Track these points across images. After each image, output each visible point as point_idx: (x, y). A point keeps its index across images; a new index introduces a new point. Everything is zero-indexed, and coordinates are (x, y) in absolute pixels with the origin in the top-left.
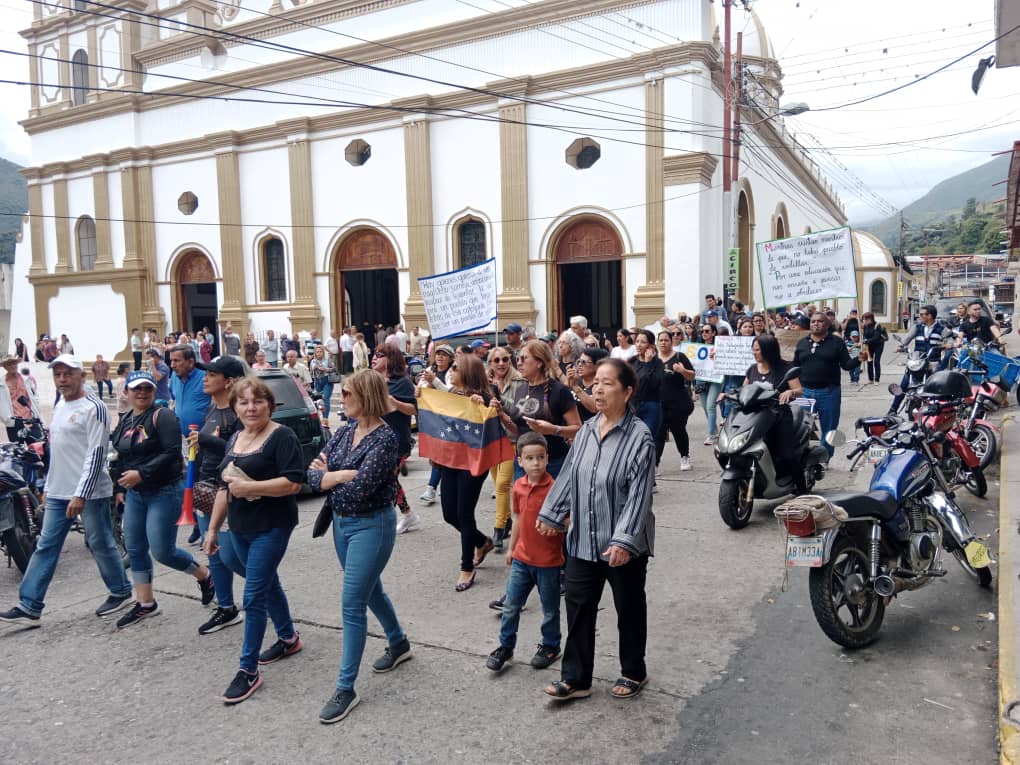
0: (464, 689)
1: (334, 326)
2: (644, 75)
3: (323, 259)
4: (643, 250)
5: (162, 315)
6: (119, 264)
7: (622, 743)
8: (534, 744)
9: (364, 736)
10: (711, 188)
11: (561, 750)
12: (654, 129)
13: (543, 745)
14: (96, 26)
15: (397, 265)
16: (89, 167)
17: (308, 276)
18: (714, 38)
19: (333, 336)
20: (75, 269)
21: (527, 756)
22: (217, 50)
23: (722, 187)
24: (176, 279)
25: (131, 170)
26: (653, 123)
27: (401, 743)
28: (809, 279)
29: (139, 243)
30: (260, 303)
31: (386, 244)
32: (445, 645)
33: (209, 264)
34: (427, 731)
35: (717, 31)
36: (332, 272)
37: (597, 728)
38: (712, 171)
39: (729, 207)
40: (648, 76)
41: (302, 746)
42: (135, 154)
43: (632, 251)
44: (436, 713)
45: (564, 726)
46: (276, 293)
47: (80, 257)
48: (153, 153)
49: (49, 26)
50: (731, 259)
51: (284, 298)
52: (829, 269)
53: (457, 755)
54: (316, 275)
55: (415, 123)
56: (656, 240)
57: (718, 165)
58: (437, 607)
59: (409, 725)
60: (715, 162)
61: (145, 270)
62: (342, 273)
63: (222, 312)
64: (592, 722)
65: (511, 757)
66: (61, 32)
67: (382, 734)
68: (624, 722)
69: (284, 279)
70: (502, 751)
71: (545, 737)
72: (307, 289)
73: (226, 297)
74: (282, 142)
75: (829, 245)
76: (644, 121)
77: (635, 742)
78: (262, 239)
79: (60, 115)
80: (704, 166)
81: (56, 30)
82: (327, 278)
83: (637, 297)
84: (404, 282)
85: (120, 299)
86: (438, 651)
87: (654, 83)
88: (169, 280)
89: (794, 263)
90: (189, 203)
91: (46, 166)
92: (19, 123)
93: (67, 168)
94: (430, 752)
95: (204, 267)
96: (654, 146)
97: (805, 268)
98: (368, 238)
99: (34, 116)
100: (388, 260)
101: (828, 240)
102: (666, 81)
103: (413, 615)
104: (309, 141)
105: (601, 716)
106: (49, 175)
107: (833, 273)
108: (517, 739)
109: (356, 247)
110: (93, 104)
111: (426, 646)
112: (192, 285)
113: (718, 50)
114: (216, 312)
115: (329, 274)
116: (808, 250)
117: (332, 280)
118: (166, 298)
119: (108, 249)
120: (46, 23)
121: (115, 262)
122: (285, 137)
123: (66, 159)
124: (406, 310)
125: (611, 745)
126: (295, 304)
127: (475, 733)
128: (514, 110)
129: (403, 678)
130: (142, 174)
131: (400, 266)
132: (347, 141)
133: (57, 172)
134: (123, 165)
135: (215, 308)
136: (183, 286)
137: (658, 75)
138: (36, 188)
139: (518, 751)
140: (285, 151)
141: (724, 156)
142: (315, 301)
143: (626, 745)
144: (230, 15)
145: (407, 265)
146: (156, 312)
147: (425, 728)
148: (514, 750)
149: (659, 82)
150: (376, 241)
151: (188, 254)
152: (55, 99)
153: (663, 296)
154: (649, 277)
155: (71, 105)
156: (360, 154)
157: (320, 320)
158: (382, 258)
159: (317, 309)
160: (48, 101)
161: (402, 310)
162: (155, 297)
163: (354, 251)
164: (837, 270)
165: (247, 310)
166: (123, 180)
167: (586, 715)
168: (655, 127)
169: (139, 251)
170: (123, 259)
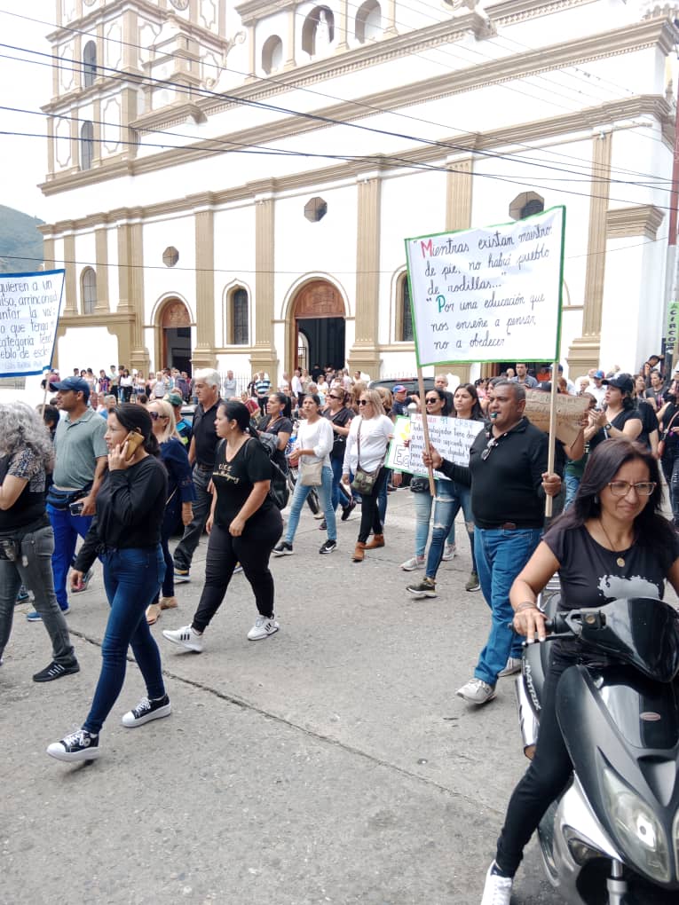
0: (287, 781)
1: (288, 370)
2: (592, 129)
3: (280, 308)
4: (581, 303)
5: (146, 354)
6: (113, 310)
7: (447, 890)
8: (341, 874)
9: (159, 831)
10: (655, 240)
11: (371, 888)
12: (599, 180)
13: (351, 877)
14: (100, 99)
15: (345, 314)
16: (92, 225)
17: (268, 322)
18: (667, 92)
19: (285, 378)
20: (80, 313)
21: (328, 891)
22: (199, 118)
23: (667, 240)
24: (159, 323)
25: (125, 227)
26: (599, 173)
27: (194, 846)
29: (130, 291)
30: (226, 346)
31: (336, 295)
32: (287, 718)
33: (186, 310)
34: (229, 835)
35: (670, 85)
36: (288, 320)
37: (422, 862)
38: (658, 224)
39: (673, 261)
40: (597, 130)
41: (89, 833)
42: (129, 213)
43: (569, 304)
44: (245, 810)
45: (384, 851)
46: (241, 337)
47: (84, 301)
48: (144, 212)
49: (63, 101)
50: (672, 313)
51: (247, 343)
53: (249, 874)
54: (274, 322)
55: (368, 180)
56: (595, 293)
57: (664, 218)
58: (294, 668)
59: (211, 823)
60: (661, 215)
61: (134, 315)
62: (297, 320)
63: (194, 353)
64: (419, 851)
65: (310, 889)
66: (73, 106)
67: (178, 831)
68: (457, 857)
69: (247, 326)
70: (302, 878)
71: (356, 867)
72: (266, 335)
73: (199, 340)
74: (250, 201)
76: (590, 172)
77: (462, 889)
78: (230, 289)
79: (70, 179)
80: (650, 218)
81: (69, 105)
82: (283, 325)
83: (572, 349)
84: (350, 329)
85: (114, 339)
86: (278, 724)
87: (602, 136)
88: (153, 324)
90: (172, 256)
91: (58, 224)
92: (38, 186)
93: (75, 225)
94: (221, 866)
95: (181, 314)
96: (600, 198)
98: (321, 289)
99: (49, 180)
100: (337, 309)
102: (614, 134)
103: (266, 675)
104: (273, 200)
105: (432, 844)
106: (61, 232)
108: (323, 864)
109: (310, 297)
110: (96, 169)
111: (268, 716)
112: (172, 329)
113: (671, 104)
114: (190, 353)
115: (285, 321)
117: (288, 326)
118: (150, 340)
119: (105, 297)
120: (61, 99)
121: (111, 307)
122: (254, 196)
123: (74, 218)
124: (350, 355)
125: (432, 890)
126: (255, 348)
127: (279, 847)
128: (461, 166)
129: (228, 755)
130: (135, 230)
131: (347, 315)
132: (307, 199)
133: (67, 229)
134: (120, 222)
135: (190, 349)
136: (165, 330)
137: (607, 128)
138: (49, 243)
139: (320, 882)
140: (253, 208)
141: (671, 209)
142: (273, 347)
143: (451, 893)
144: (212, 85)
145: (353, 315)
146: (142, 352)
147: (227, 830)
148: (315, 879)
149: (608, 136)
150: (328, 291)
151: (169, 301)
152: (66, 165)
153: (598, 348)
154: (585, 330)
155: (79, 170)
156: (318, 211)
157: (275, 363)
158: (333, 307)
159: (274, 353)
160: (61, 166)
161: (347, 356)
162: (141, 339)
163: (308, 301)
165: (215, 352)
166: (119, 236)
167: (415, 839)
168: (601, 178)
169: (130, 299)
170: (117, 305)
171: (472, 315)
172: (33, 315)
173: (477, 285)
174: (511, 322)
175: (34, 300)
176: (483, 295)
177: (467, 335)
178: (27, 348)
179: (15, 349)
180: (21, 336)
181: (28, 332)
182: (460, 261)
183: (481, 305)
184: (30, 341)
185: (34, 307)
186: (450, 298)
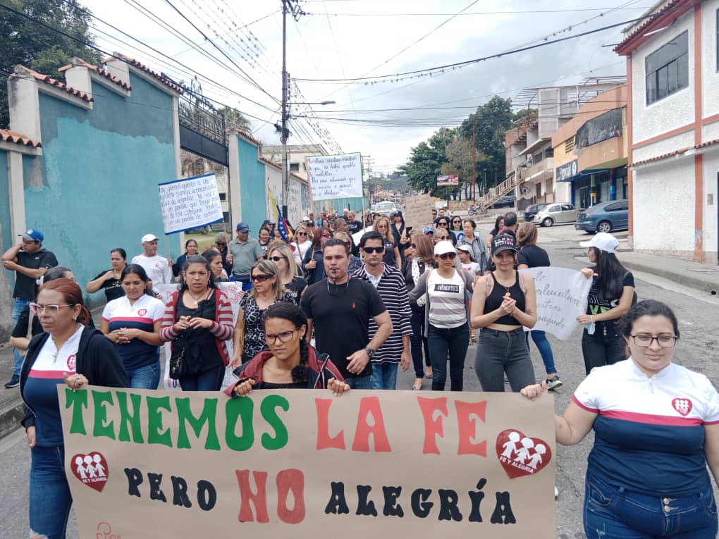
28: (332, 184)
52: (345, 179)
75: (348, 163)
89: (324, 173)
97: (331, 177)
101: (347, 160)
107: (347, 182)
116: (333, 165)
164: (350, 180)
171: (324, 184)
172: (200, 196)
173: (326, 174)
174: (341, 186)
175: (199, 190)
176: (328, 178)
177: (324, 191)
178: (199, 213)
179: (193, 215)
180: (195, 208)
181: (199, 206)
182: (321, 166)
183: (328, 180)
184: (200, 210)
185: (200, 193)
186: (316, 178)
